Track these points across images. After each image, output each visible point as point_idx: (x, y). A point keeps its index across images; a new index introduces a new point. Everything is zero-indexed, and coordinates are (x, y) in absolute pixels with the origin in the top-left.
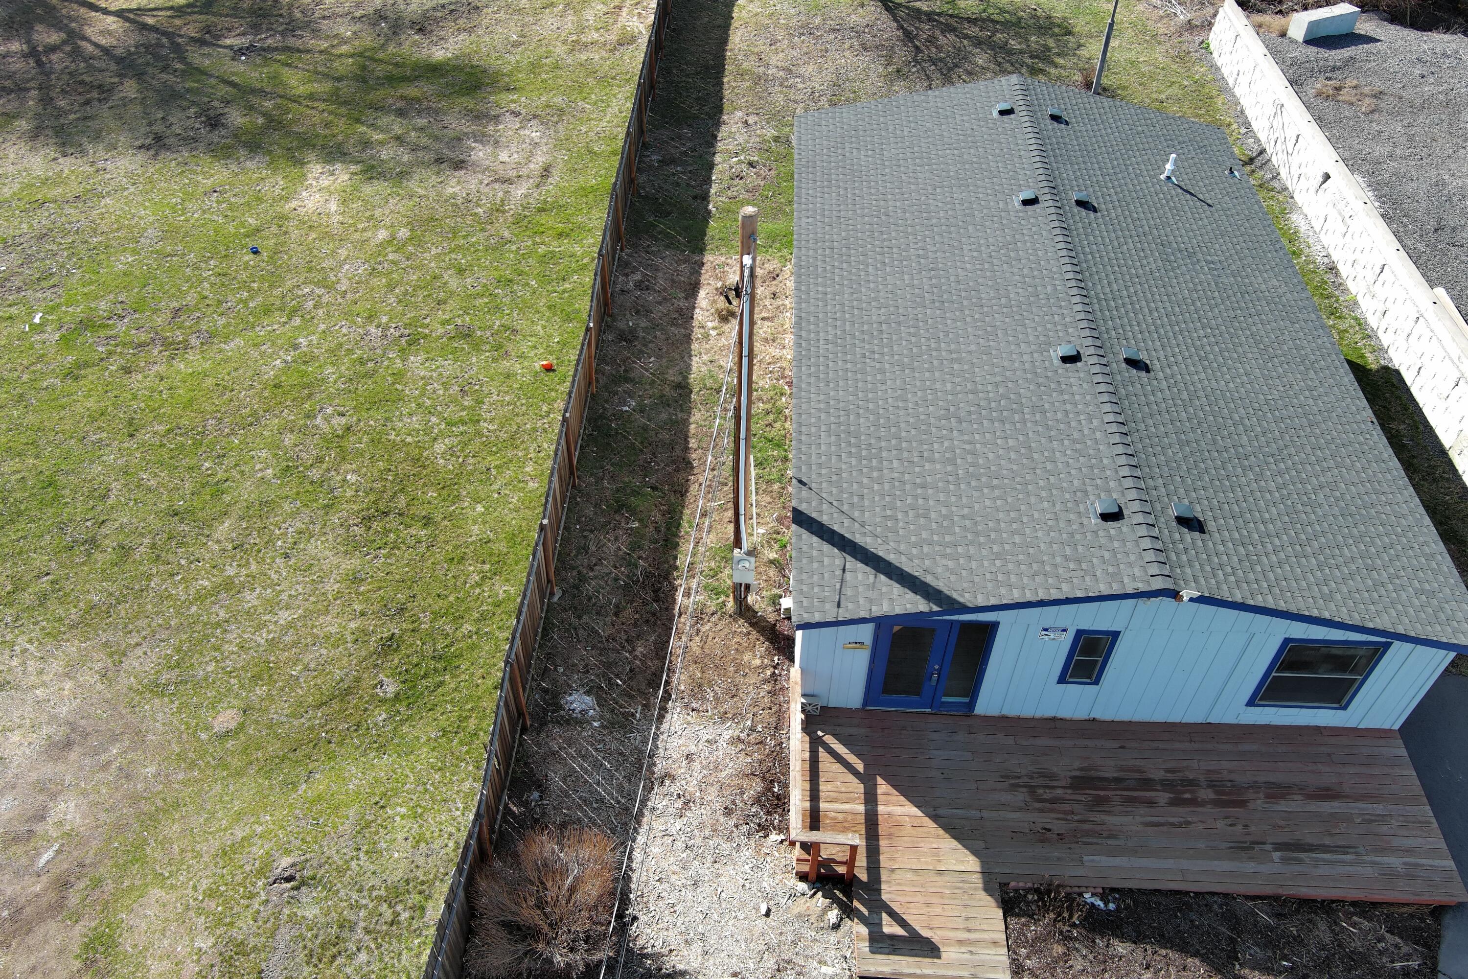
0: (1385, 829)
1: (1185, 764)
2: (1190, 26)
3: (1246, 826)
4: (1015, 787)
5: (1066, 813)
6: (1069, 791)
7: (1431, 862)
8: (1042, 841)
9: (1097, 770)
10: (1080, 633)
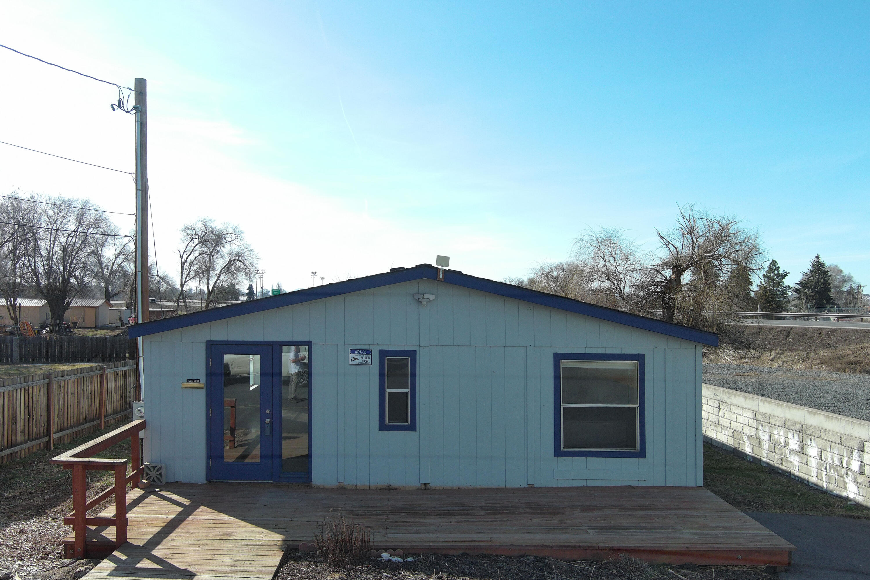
6: (388, 512)
10: (383, 354)
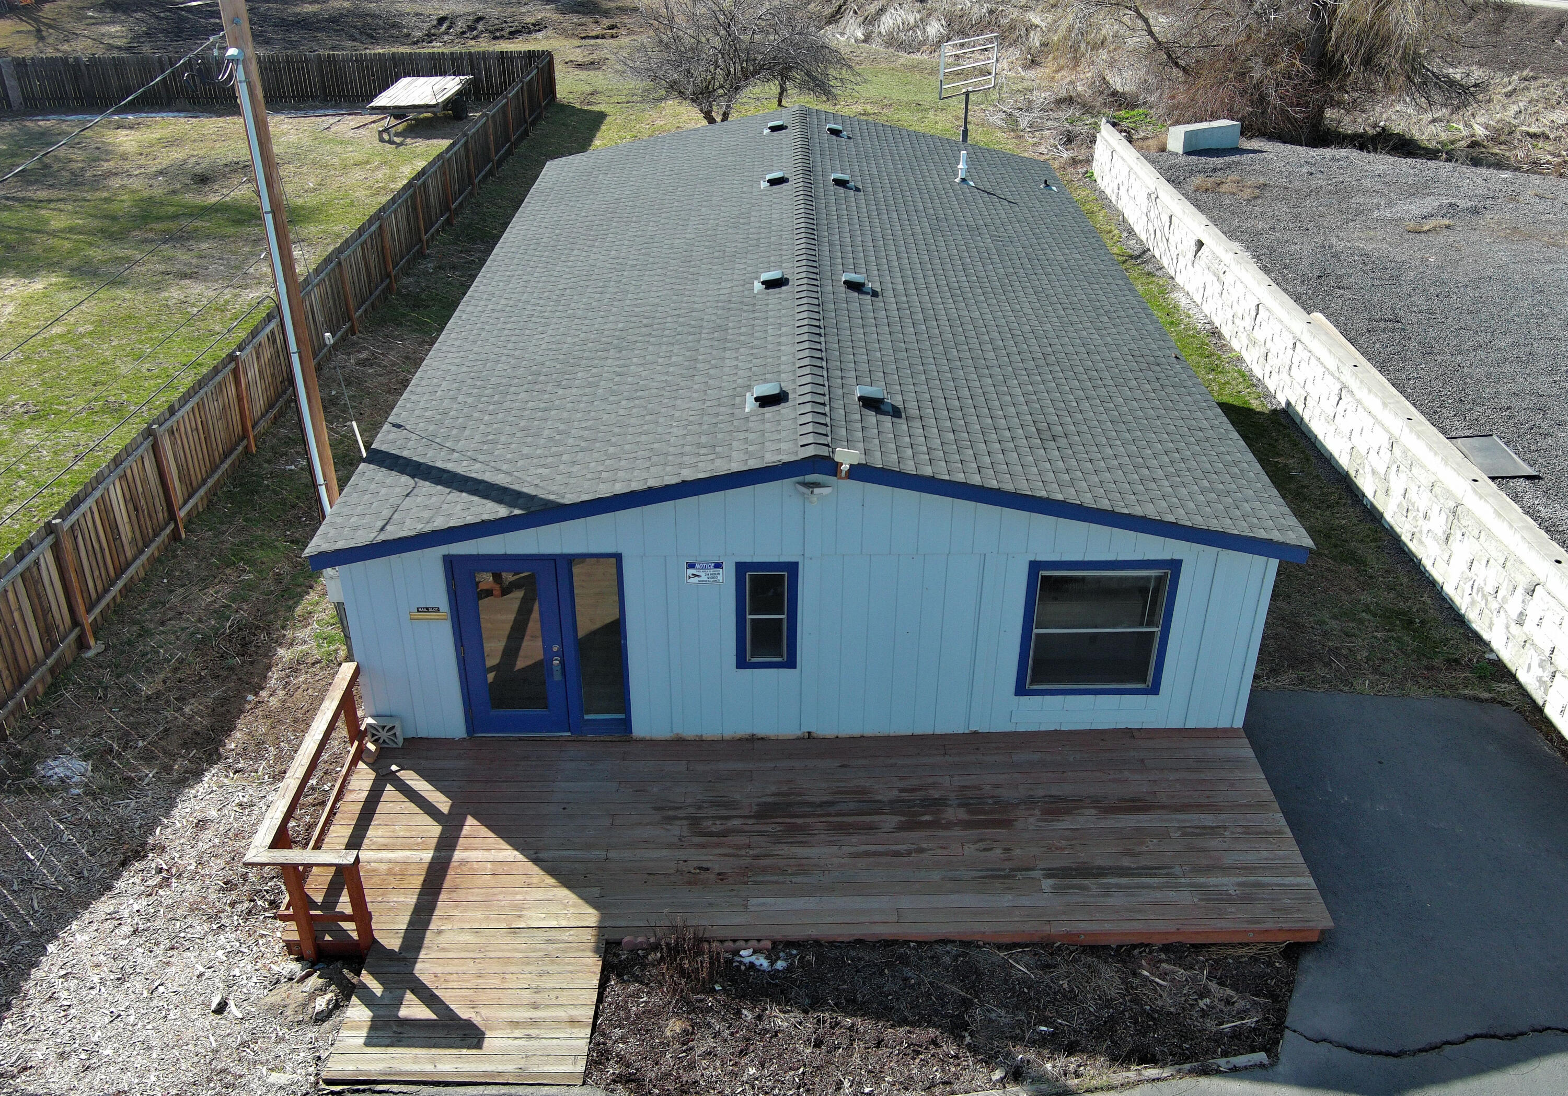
0: (1214, 843)
1: (930, 780)
2: (1074, 162)
3: (1007, 850)
4: (669, 820)
5: (739, 848)
6: (751, 821)
7: (1280, 880)
8: (690, 883)
9: (801, 795)
10: (741, 568)
